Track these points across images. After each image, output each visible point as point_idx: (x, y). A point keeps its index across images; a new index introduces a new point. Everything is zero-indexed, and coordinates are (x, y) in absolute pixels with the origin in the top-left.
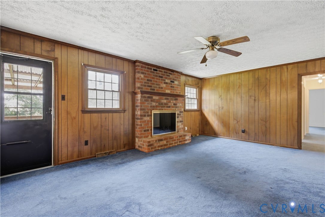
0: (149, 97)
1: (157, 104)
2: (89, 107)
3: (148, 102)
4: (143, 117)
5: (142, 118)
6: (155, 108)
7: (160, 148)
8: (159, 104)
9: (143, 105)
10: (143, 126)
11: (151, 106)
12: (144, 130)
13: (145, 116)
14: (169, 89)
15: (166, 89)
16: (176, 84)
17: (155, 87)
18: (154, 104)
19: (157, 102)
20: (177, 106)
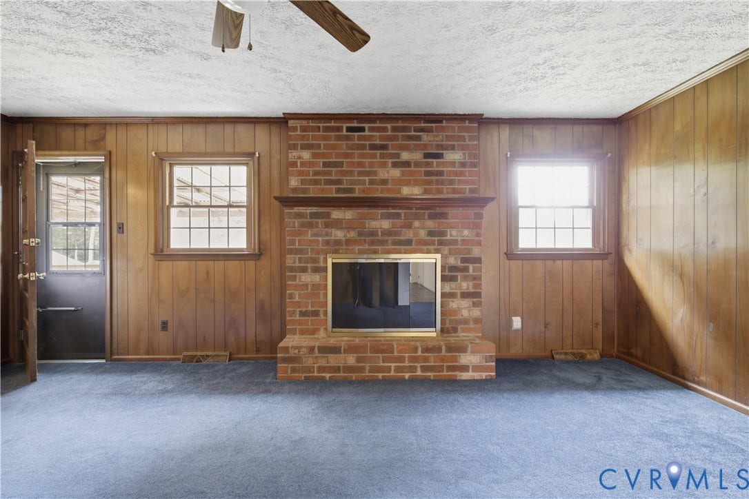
0: (313, 215)
1: (352, 234)
2: (173, 245)
3: (315, 230)
4: (298, 274)
5: (295, 277)
6: (344, 247)
7: (327, 376)
8: (360, 234)
9: (297, 238)
10: (297, 299)
11: (327, 243)
12: (301, 312)
13: (304, 270)
14: (417, 183)
15: (401, 182)
16: (453, 164)
17: (353, 183)
18: (339, 234)
19: (349, 228)
20: (449, 237)
